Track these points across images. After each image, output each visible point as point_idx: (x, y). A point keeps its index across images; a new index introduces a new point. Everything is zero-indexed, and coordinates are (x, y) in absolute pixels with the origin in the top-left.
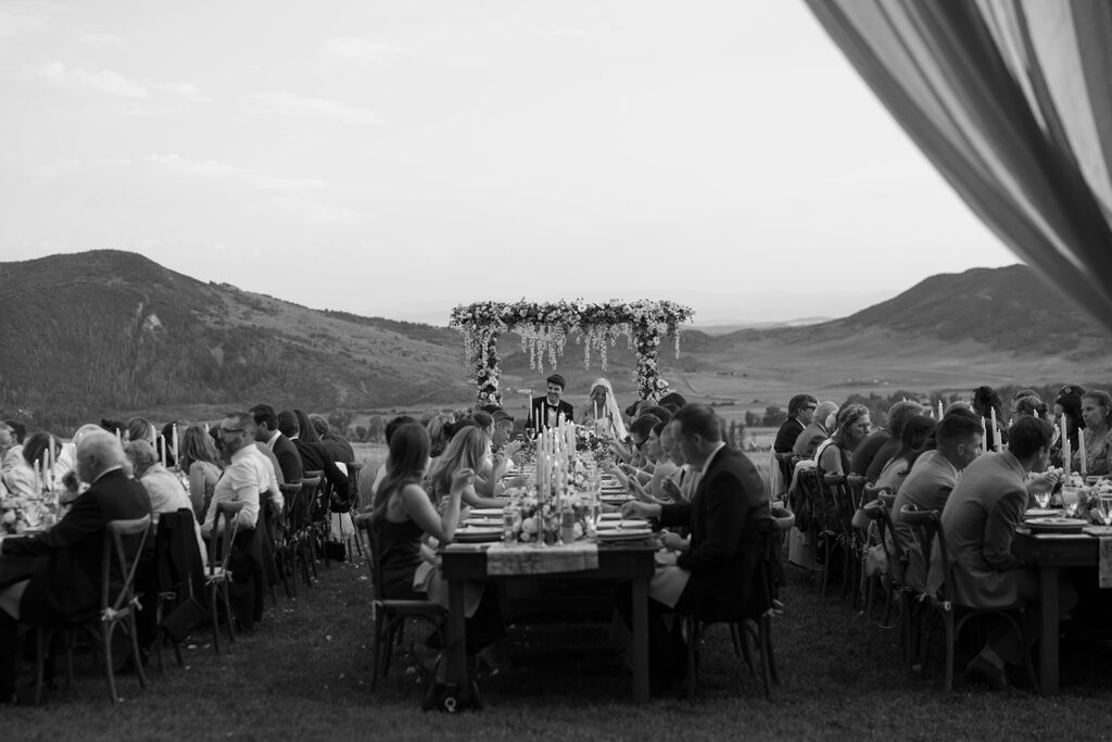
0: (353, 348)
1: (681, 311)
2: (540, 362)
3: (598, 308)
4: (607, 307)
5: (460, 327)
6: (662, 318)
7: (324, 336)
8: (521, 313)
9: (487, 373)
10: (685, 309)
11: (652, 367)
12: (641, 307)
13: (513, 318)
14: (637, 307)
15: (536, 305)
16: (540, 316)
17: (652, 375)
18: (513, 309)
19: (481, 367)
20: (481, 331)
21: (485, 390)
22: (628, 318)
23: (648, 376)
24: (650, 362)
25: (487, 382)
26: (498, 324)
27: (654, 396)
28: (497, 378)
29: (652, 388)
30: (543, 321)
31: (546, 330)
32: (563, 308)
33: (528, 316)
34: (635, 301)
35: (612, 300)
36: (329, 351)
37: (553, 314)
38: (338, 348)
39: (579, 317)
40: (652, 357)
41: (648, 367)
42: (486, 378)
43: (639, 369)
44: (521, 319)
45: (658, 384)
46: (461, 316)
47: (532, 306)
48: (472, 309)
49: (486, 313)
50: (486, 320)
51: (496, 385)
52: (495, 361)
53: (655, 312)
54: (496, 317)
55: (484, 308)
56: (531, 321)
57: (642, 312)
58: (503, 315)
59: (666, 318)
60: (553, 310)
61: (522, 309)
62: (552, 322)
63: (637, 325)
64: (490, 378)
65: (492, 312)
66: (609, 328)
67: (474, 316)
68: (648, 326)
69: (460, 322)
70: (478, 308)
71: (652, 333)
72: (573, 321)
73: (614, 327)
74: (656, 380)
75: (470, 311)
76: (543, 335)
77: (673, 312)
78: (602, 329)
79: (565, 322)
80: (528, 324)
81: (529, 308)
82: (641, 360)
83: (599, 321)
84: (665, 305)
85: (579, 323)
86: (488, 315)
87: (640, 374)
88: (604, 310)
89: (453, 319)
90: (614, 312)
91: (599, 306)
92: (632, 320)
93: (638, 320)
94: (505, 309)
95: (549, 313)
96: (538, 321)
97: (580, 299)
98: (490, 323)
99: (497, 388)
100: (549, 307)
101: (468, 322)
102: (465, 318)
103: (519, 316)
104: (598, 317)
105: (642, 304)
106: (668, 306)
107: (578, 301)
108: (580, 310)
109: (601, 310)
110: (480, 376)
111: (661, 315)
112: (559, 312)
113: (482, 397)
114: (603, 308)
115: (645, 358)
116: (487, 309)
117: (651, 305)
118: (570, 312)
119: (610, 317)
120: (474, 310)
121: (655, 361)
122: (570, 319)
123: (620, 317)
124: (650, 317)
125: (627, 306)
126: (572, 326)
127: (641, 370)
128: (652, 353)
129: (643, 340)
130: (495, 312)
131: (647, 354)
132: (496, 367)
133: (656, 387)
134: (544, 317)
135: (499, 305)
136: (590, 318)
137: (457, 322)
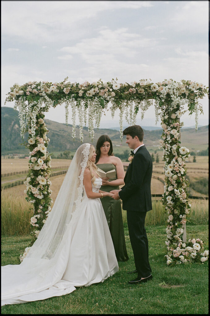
1: (200, 89)
3: (129, 87)
4: (138, 85)
5: (13, 103)
8: (65, 90)
9: (36, 141)
11: (176, 137)
12: (166, 85)
13: (58, 96)
14: (163, 85)
15: (77, 84)
16: (81, 93)
17: (176, 143)
18: (59, 88)
19: (31, 136)
20: (31, 105)
21: (35, 156)
22: (155, 95)
23: (172, 144)
24: (174, 132)
25: (36, 149)
26: (45, 100)
27: (177, 161)
28: (45, 145)
29: (176, 154)
30: (83, 97)
31: (86, 106)
32: (100, 86)
33: (71, 93)
34: (161, 81)
35: (142, 80)
37: (92, 92)
39: (113, 94)
40: (175, 128)
41: (172, 136)
42: (35, 146)
43: (164, 138)
44: (64, 95)
45: (181, 151)
46: (14, 93)
48: (26, 86)
49: (35, 90)
50: (35, 97)
51: (44, 151)
52: (44, 131)
53: (178, 89)
54: (44, 94)
55: (34, 86)
56: (73, 97)
57: (167, 90)
58: (49, 92)
59: (187, 94)
60: (92, 88)
61: (66, 87)
62: (91, 98)
63: (163, 101)
64: (39, 145)
65: (40, 90)
66: (139, 103)
67: (25, 93)
68: (172, 101)
69: (14, 98)
70: (30, 86)
71: (175, 107)
72: (108, 98)
73: (143, 103)
74: (179, 147)
75: (22, 89)
76: (83, 109)
77: (194, 89)
78: (134, 104)
79: (102, 99)
80: (71, 100)
81: (72, 86)
82: (166, 131)
83: (130, 97)
84: (187, 84)
85: (113, 99)
86: (37, 92)
87: (165, 142)
88: (135, 88)
89: (9, 96)
90: (143, 90)
91: (130, 84)
92: (158, 96)
93: (163, 96)
94: (51, 87)
95: (89, 90)
96: (80, 97)
97: (115, 79)
98: (39, 99)
99: (45, 154)
100: (89, 85)
101: (20, 98)
102: (18, 94)
103: (64, 93)
104: (130, 94)
105: (167, 83)
106: (189, 85)
107: (113, 81)
108: (114, 88)
109: (132, 87)
110: (31, 144)
111: (183, 92)
112: (97, 89)
113: (32, 161)
114: (134, 87)
115: (169, 129)
116: (36, 88)
117: (174, 84)
118: (106, 90)
119: (140, 94)
120: (26, 88)
121: (178, 132)
122: (106, 95)
123: (148, 94)
124: (174, 94)
125: (155, 85)
126: (108, 101)
127: (166, 139)
128: (175, 124)
129: (168, 113)
130: (42, 90)
131: (171, 126)
132: (45, 136)
133: (178, 153)
134: (84, 94)
135: (47, 84)
136: (123, 94)
137: (11, 98)
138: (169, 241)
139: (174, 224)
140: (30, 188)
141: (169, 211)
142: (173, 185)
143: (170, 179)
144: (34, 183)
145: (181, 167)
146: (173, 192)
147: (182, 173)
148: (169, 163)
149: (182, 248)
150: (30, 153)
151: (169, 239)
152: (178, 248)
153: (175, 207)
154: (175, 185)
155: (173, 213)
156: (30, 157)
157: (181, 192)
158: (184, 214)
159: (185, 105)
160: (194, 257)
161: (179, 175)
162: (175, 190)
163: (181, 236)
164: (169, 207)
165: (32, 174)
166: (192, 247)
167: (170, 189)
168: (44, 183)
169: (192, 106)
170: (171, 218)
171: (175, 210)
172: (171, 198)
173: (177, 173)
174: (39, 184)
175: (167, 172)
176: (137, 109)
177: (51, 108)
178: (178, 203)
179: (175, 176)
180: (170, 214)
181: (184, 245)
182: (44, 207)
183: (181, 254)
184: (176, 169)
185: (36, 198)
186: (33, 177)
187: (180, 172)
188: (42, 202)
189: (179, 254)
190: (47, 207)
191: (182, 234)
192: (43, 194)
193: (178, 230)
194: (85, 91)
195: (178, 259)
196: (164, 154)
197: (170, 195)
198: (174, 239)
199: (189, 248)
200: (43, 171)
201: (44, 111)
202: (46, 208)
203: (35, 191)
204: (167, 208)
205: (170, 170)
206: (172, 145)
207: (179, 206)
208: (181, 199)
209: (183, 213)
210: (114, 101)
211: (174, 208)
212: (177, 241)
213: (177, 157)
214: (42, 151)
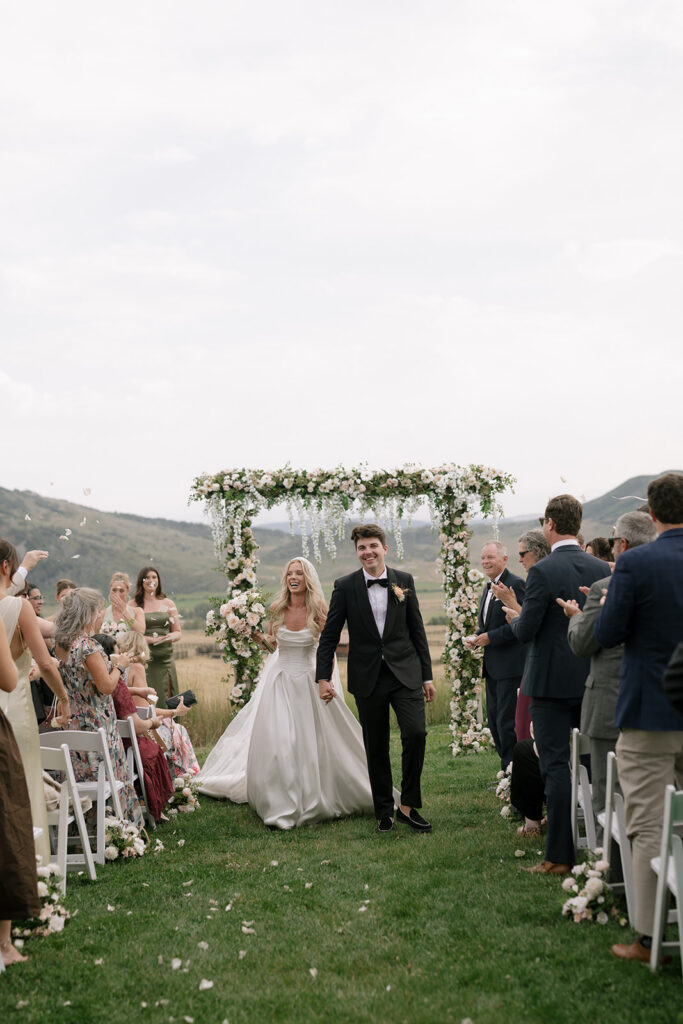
1: (498, 478)
2: (316, 548)
3: (388, 476)
4: (400, 474)
5: (203, 503)
6: (473, 488)
8: (285, 483)
9: (241, 564)
10: (503, 475)
11: (461, 554)
12: (445, 473)
13: (275, 492)
14: (440, 473)
15: (304, 473)
16: (311, 487)
17: (462, 564)
18: (274, 478)
19: (233, 556)
20: (232, 508)
21: (238, 587)
22: (427, 488)
23: (456, 565)
24: (459, 546)
25: (240, 577)
26: (254, 497)
27: (464, 592)
28: (254, 570)
29: (462, 581)
30: (314, 493)
31: (320, 506)
32: (341, 476)
33: (295, 487)
34: (437, 466)
35: (406, 465)
37: (328, 485)
39: (363, 488)
40: (461, 540)
41: (456, 553)
42: (236, 572)
43: (444, 556)
44: (285, 490)
45: (470, 575)
46: (204, 488)
47: (300, 474)
48: (219, 479)
49: (238, 483)
50: (238, 493)
51: (252, 580)
52: (251, 547)
53: (464, 479)
54: (252, 489)
55: (235, 476)
56: (299, 493)
57: (447, 480)
58: (260, 486)
59: (478, 487)
60: (328, 478)
61: (286, 477)
62: (327, 494)
63: (441, 497)
64: (244, 570)
65: (246, 482)
66: (403, 501)
67: (221, 488)
68: (455, 498)
69: (203, 496)
70: (228, 477)
71: (460, 508)
72: (355, 494)
73: (410, 500)
74: (467, 570)
75: (217, 482)
76: (315, 512)
77: (487, 479)
78: (394, 502)
79: (345, 495)
80: (295, 498)
81: (296, 477)
82: (446, 544)
83: (389, 492)
84: (478, 470)
85: (362, 495)
86: (241, 486)
87: (445, 562)
88: (396, 478)
89: (194, 492)
90: (410, 481)
91: (389, 472)
92: (434, 490)
93: (442, 490)
94: (265, 477)
95: (323, 482)
96: (309, 493)
97: (364, 464)
98: (244, 497)
99: (254, 584)
100: (323, 475)
101: (214, 496)
102: (210, 490)
103: (283, 487)
104: (388, 487)
105: (447, 470)
106: (481, 471)
107: (362, 467)
108: (364, 479)
109: (392, 477)
110: (232, 568)
111: (472, 484)
112: (336, 481)
114: (395, 475)
115: (452, 541)
116: (240, 478)
117: (458, 471)
118: (351, 481)
119: (404, 488)
120: (223, 480)
121: (466, 546)
122: (351, 490)
123: (417, 487)
124: (458, 487)
125: (427, 473)
126: (353, 499)
127: (447, 557)
128: (461, 534)
129: (449, 517)
130: (250, 482)
131: (455, 536)
132: (253, 556)
133: (467, 580)
134: (316, 488)
135: (255, 472)
136: (377, 489)
137: (199, 496)
138: (455, 724)
139: (462, 694)
141: (453, 674)
142: (460, 631)
143: (454, 621)
145: (471, 602)
146: (459, 642)
148: (453, 595)
149: (475, 730)
150: (231, 583)
151: (455, 721)
152: (471, 732)
154: (463, 630)
155: (460, 676)
156: (229, 589)
159: (475, 503)
161: (469, 614)
163: (474, 713)
164: (454, 667)
167: (455, 636)
169: (486, 504)
170: (457, 684)
171: (464, 672)
172: (456, 651)
173: (465, 611)
175: (449, 609)
176: (401, 510)
177: (263, 510)
178: (468, 659)
179: (463, 616)
180: (456, 678)
181: (479, 727)
182: (252, 671)
183: (475, 740)
184: (464, 604)
185: (240, 657)
187: (470, 609)
188: (250, 663)
189: (471, 739)
191: (476, 711)
192: (251, 650)
193: (469, 702)
194: (318, 484)
195: (471, 747)
196: (444, 582)
197: (454, 647)
198: (463, 718)
201: (251, 515)
202: (255, 673)
204: (450, 668)
205: (453, 606)
206: (456, 567)
207: (471, 665)
209: (476, 675)
210: (364, 499)
211: (463, 668)
212: (468, 722)
213: (464, 585)
214: (249, 580)
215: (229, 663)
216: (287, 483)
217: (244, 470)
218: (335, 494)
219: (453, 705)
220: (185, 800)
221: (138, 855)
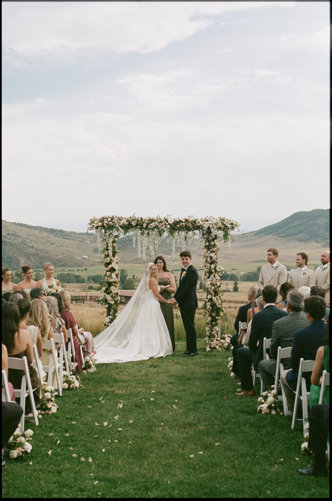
0: (27, 241)
1: (232, 224)
3: (181, 221)
4: (186, 220)
5: (94, 231)
6: (220, 228)
7: (14, 235)
9: (111, 260)
10: (234, 223)
11: (214, 258)
12: (207, 221)
13: (127, 227)
14: (205, 221)
15: (142, 219)
16: (145, 225)
17: (213, 263)
18: (127, 221)
19: (108, 256)
20: (108, 234)
21: (109, 271)
22: (199, 228)
23: (211, 264)
24: (213, 255)
25: (110, 266)
26: (118, 230)
27: (214, 276)
28: (117, 263)
29: (214, 271)
30: (146, 228)
31: (148, 234)
32: (159, 221)
33: (137, 225)
34: (203, 217)
35: (189, 217)
36: (16, 242)
37: (153, 224)
38: (20, 240)
39: (169, 226)
40: (214, 252)
41: (211, 258)
42: (110, 263)
43: (205, 259)
44: (132, 227)
45: (217, 269)
46: (95, 225)
47: (140, 219)
48: (102, 220)
49: (111, 223)
50: (111, 227)
51: (116, 268)
52: (116, 252)
53: (216, 224)
54: (117, 226)
55: (109, 219)
56: (139, 228)
57: (208, 224)
58: (121, 224)
59: (222, 228)
60: (153, 221)
61: (133, 220)
62: (152, 229)
63: (205, 232)
64: (113, 263)
65: (114, 222)
66: (187, 233)
67: (103, 224)
68: (212, 232)
69: (94, 228)
70: (106, 219)
71: (214, 237)
72: (165, 229)
73: (190, 233)
74: (216, 266)
75: (100, 222)
76: (146, 237)
77: (226, 224)
78: (183, 233)
79: (160, 229)
80: (137, 230)
81: (138, 220)
82: (207, 254)
83: (181, 229)
84: (222, 220)
85: (169, 230)
86: (112, 224)
87: (206, 262)
88: (185, 222)
89: (90, 226)
90: (191, 224)
91: (181, 220)
92: (202, 228)
93: (205, 229)
94: (123, 220)
95: (150, 223)
96: (143, 228)
97: (170, 215)
98: (113, 229)
99: (117, 270)
100: (150, 220)
101: (99, 228)
102: (97, 225)
103: (132, 225)
104: (181, 227)
105: (208, 219)
106: (224, 221)
107: (169, 217)
108: (170, 222)
109: (183, 222)
110: (107, 262)
111: (219, 226)
112: (157, 223)
113: (107, 275)
115: (209, 252)
116: (112, 220)
117: (214, 220)
118: (163, 223)
119: (188, 227)
120: (104, 221)
121: (216, 255)
122: (163, 227)
123: (194, 227)
124: (213, 227)
125: (199, 220)
126: (164, 231)
127: (207, 260)
129: (209, 241)
130: (116, 222)
131: (211, 250)
132: (116, 256)
133: (216, 271)
134: (147, 226)
135: (119, 218)
136: (176, 227)
137: (92, 228)
138: (208, 337)
139: (212, 324)
140: (105, 296)
141: (208, 314)
142: (211, 294)
143: (209, 289)
144: (108, 292)
145: (217, 281)
146: (211, 300)
147: (218, 285)
148: (209, 278)
149: (217, 340)
150: (106, 269)
152: (215, 341)
153: (212, 311)
154: (213, 294)
155: (211, 315)
156: (105, 272)
157: (217, 299)
158: (220, 316)
159: (220, 235)
160: (226, 347)
161: (216, 287)
162: (213, 297)
164: (208, 311)
165: (106, 285)
166: (225, 340)
167: (209, 297)
168: (116, 292)
169: (226, 236)
170: (209, 319)
171: (213, 313)
172: (210, 304)
173: (214, 285)
174: (111, 292)
175: (207, 284)
176: (186, 237)
178: (215, 308)
179: (213, 287)
180: (209, 316)
181: (219, 339)
183: (217, 345)
184: (214, 282)
185: (109, 304)
186: (107, 287)
187: (216, 284)
188: (114, 307)
189: (215, 345)
190: (117, 311)
191: (218, 332)
192: (114, 300)
193: (215, 327)
195: (215, 348)
196: (205, 271)
197: (208, 301)
198: (211, 335)
199: (223, 341)
200: (115, 282)
201: (116, 238)
202: (115, 311)
203: (109, 298)
204: (206, 311)
205: (209, 283)
207: (216, 310)
208: (217, 304)
209: (218, 315)
210: (169, 232)
212: (214, 337)
213: (214, 273)
214: (115, 267)
215: (104, 306)
216: (133, 223)
217: (113, 216)
218: (156, 229)
219: (207, 329)
220: (90, 367)
221: (76, 387)
